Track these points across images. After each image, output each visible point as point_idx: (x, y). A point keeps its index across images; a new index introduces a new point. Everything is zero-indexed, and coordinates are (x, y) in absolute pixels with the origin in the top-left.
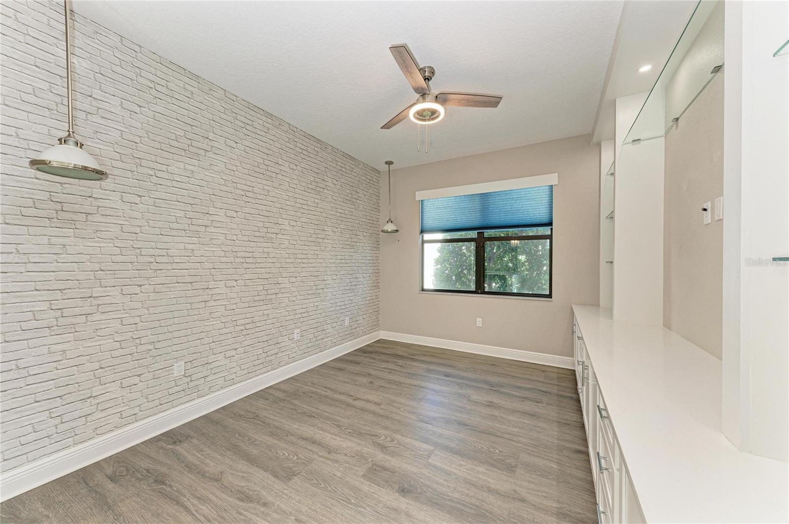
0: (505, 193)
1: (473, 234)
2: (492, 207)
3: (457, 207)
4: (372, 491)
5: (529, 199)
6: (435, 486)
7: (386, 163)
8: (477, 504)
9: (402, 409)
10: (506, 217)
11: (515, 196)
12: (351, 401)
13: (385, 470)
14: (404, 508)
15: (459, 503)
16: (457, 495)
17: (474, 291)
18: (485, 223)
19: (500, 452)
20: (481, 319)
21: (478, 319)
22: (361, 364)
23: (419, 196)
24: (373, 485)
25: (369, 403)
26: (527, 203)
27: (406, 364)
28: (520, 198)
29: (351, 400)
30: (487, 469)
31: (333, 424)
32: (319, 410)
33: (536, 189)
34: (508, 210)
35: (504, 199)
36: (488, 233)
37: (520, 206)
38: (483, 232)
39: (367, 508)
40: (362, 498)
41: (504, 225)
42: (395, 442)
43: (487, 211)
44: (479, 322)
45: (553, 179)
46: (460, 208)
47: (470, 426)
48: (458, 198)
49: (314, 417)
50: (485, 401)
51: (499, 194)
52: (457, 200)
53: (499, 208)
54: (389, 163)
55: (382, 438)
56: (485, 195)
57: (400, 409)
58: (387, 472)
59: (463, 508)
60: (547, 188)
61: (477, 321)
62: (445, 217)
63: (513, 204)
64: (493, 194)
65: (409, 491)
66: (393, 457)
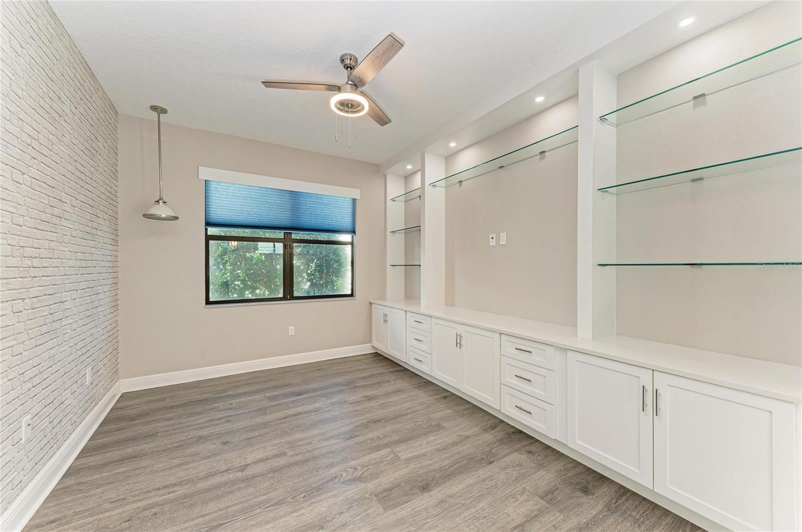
0: (317, 196)
1: (280, 234)
2: (303, 208)
3: (262, 200)
4: (409, 510)
5: (337, 207)
6: (432, 468)
7: (154, 108)
8: (460, 456)
9: (314, 442)
10: (317, 220)
11: (325, 202)
12: (240, 474)
13: (392, 490)
14: (442, 496)
15: (455, 464)
16: (447, 462)
17: (281, 298)
18: (296, 225)
19: (422, 421)
20: (293, 327)
21: (290, 328)
22: (159, 434)
23: (205, 173)
24: (403, 506)
25: (269, 461)
26: (335, 210)
27: (232, 404)
28: (329, 204)
29: (237, 474)
30: (434, 436)
31: (265, 508)
32: (209, 514)
33: (343, 199)
34: (319, 213)
35: (315, 202)
36: (295, 235)
37: (330, 212)
38: (291, 233)
39: (428, 521)
40: (414, 520)
41: (315, 228)
42: (359, 467)
43: (298, 211)
44: (292, 330)
45: (356, 193)
46: (266, 202)
47: (383, 419)
48: (263, 189)
49: (223, 524)
50: (361, 398)
51: (310, 196)
52: (262, 192)
53: (311, 210)
54: (159, 110)
55: (344, 474)
56: (296, 193)
57: (312, 444)
58: (395, 490)
59: (460, 464)
60: (351, 200)
61: (290, 330)
62: (245, 209)
63: (323, 209)
64: (304, 194)
65: (428, 485)
66: (378, 478)
